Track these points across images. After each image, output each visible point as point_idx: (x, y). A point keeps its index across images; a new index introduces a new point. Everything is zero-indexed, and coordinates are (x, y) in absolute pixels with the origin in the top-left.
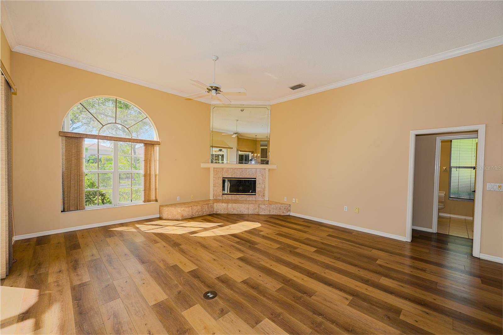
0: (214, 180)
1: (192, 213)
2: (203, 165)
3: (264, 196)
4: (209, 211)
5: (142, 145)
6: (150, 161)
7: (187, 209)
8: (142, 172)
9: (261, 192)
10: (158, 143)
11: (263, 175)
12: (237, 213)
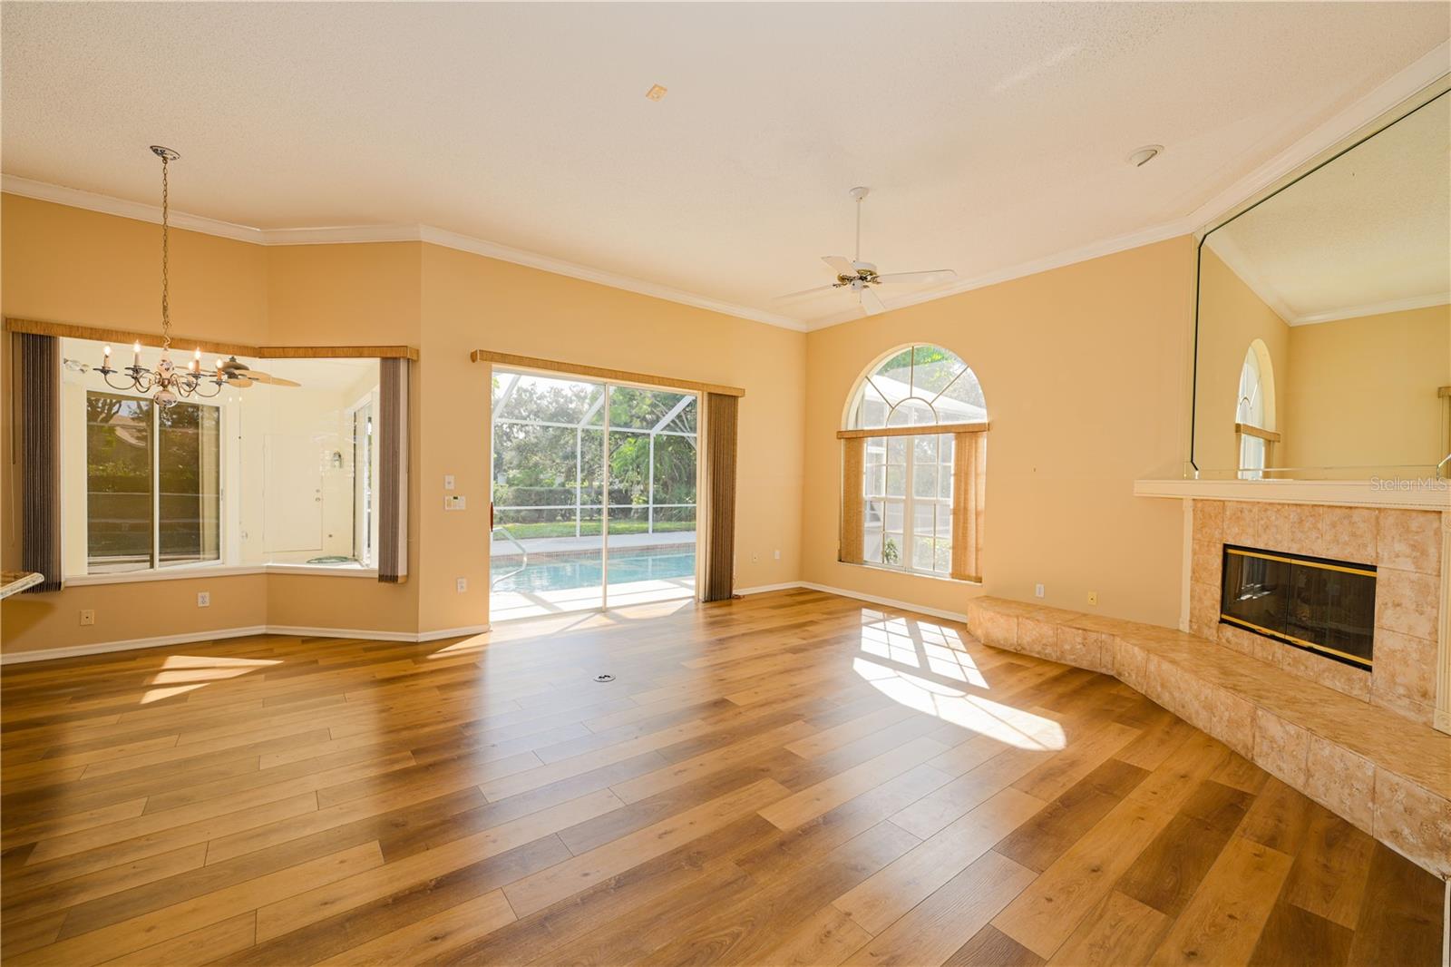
0: (1194, 553)
2: (1145, 487)
4: (1089, 658)
5: (952, 435)
6: (967, 474)
8: (950, 501)
9: (1407, 664)
10: (985, 428)
11: (1424, 553)
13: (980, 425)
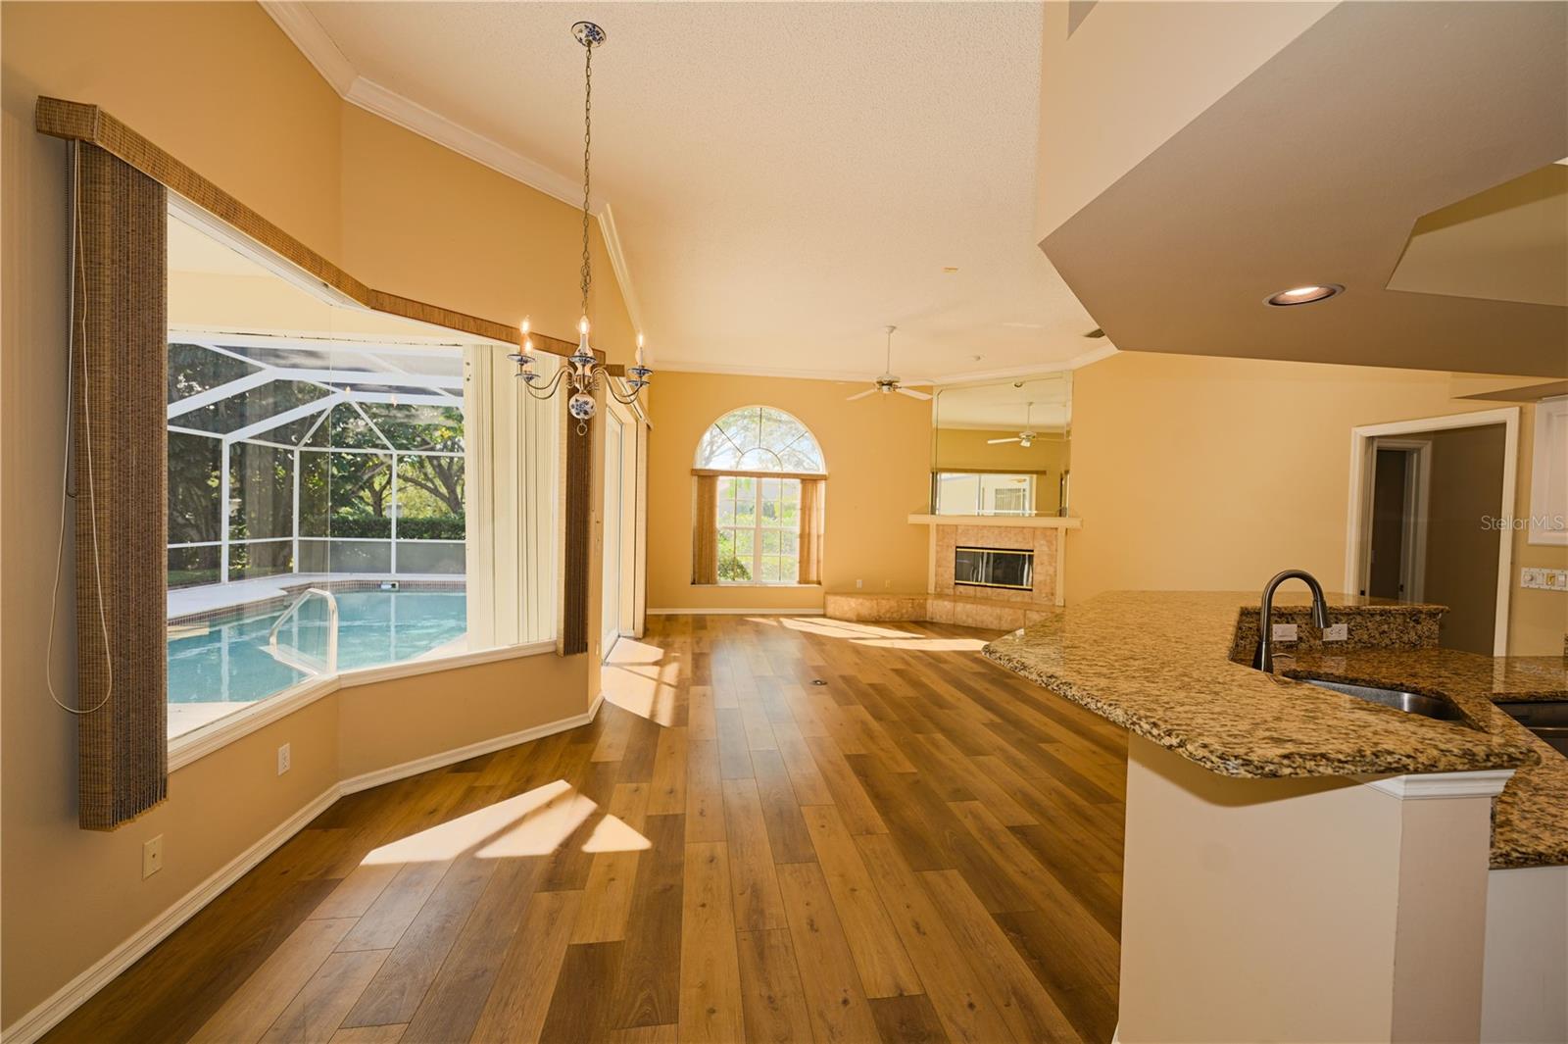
0: (937, 552)
1: (878, 612)
2: (913, 519)
3: (1052, 594)
5: (798, 481)
6: (810, 509)
7: (868, 604)
8: (797, 530)
9: (1045, 584)
10: (823, 478)
11: (1052, 544)
12: (974, 626)
13: (818, 475)
